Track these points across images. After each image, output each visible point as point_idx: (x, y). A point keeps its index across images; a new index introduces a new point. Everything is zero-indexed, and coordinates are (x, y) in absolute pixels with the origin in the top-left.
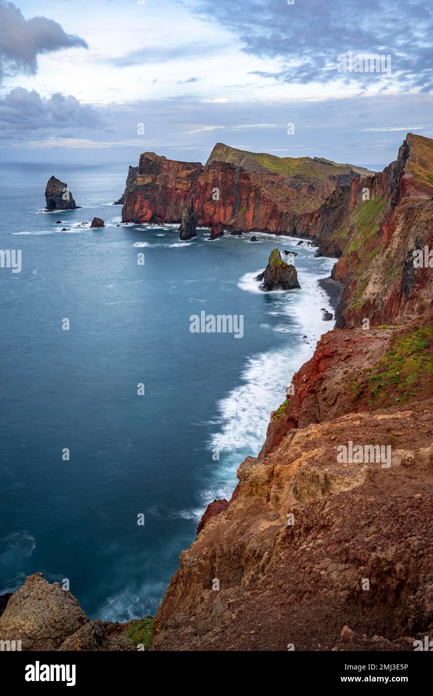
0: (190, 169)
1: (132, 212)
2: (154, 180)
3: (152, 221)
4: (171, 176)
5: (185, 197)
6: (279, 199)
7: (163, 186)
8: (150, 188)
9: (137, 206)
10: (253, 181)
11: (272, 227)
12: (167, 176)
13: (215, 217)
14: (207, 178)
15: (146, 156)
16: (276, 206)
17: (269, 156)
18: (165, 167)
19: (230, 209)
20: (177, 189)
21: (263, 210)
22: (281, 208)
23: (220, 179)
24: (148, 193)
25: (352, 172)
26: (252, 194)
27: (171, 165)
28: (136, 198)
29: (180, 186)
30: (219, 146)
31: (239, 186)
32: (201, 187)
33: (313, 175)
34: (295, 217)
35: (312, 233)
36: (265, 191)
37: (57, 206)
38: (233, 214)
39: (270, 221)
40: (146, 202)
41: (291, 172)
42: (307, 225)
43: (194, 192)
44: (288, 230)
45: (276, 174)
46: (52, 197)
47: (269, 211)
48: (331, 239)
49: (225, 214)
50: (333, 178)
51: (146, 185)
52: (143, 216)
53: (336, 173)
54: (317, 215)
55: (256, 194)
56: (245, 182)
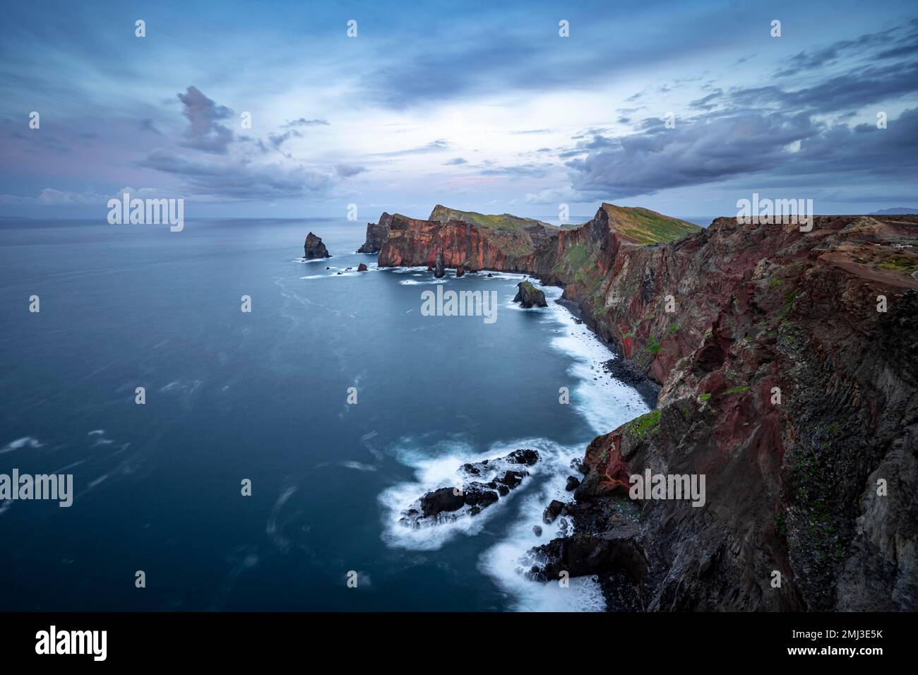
0: (431, 226)
1: (386, 258)
2: (403, 234)
3: (402, 264)
4: (416, 231)
5: (428, 247)
6: (502, 246)
7: (410, 239)
8: (400, 240)
9: (390, 254)
10: (482, 234)
11: (499, 266)
12: (414, 231)
13: (453, 260)
14: (445, 232)
15: (396, 217)
16: (499, 251)
17: (477, 214)
18: (412, 224)
19: (464, 255)
20: (421, 241)
21: (491, 255)
22: (504, 252)
23: (455, 232)
24: (398, 244)
25: (538, 225)
26: (481, 243)
27: (416, 223)
28: (389, 247)
29: (424, 238)
30: (439, 208)
31: (469, 237)
32: (440, 238)
33: (512, 228)
34: (516, 259)
35: (530, 269)
36: (490, 241)
37: (315, 256)
38: (467, 258)
39: (497, 262)
40: (397, 251)
41: (495, 226)
42: (526, 264)
43: (436, 242)
44: (512, 268)
45: (487, 228)
46: (311, 249)
47: (495, 255)
48: (552, 273)
49: (460, 258)
50: (526, 229)
51: (397, 238)
52: (394, 262)
53: (529, 226)
54: (532, 257)
55: (484, 243)
56: (475, 234)
